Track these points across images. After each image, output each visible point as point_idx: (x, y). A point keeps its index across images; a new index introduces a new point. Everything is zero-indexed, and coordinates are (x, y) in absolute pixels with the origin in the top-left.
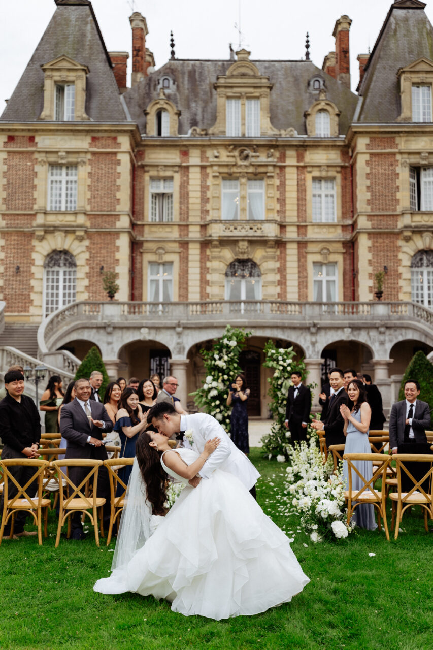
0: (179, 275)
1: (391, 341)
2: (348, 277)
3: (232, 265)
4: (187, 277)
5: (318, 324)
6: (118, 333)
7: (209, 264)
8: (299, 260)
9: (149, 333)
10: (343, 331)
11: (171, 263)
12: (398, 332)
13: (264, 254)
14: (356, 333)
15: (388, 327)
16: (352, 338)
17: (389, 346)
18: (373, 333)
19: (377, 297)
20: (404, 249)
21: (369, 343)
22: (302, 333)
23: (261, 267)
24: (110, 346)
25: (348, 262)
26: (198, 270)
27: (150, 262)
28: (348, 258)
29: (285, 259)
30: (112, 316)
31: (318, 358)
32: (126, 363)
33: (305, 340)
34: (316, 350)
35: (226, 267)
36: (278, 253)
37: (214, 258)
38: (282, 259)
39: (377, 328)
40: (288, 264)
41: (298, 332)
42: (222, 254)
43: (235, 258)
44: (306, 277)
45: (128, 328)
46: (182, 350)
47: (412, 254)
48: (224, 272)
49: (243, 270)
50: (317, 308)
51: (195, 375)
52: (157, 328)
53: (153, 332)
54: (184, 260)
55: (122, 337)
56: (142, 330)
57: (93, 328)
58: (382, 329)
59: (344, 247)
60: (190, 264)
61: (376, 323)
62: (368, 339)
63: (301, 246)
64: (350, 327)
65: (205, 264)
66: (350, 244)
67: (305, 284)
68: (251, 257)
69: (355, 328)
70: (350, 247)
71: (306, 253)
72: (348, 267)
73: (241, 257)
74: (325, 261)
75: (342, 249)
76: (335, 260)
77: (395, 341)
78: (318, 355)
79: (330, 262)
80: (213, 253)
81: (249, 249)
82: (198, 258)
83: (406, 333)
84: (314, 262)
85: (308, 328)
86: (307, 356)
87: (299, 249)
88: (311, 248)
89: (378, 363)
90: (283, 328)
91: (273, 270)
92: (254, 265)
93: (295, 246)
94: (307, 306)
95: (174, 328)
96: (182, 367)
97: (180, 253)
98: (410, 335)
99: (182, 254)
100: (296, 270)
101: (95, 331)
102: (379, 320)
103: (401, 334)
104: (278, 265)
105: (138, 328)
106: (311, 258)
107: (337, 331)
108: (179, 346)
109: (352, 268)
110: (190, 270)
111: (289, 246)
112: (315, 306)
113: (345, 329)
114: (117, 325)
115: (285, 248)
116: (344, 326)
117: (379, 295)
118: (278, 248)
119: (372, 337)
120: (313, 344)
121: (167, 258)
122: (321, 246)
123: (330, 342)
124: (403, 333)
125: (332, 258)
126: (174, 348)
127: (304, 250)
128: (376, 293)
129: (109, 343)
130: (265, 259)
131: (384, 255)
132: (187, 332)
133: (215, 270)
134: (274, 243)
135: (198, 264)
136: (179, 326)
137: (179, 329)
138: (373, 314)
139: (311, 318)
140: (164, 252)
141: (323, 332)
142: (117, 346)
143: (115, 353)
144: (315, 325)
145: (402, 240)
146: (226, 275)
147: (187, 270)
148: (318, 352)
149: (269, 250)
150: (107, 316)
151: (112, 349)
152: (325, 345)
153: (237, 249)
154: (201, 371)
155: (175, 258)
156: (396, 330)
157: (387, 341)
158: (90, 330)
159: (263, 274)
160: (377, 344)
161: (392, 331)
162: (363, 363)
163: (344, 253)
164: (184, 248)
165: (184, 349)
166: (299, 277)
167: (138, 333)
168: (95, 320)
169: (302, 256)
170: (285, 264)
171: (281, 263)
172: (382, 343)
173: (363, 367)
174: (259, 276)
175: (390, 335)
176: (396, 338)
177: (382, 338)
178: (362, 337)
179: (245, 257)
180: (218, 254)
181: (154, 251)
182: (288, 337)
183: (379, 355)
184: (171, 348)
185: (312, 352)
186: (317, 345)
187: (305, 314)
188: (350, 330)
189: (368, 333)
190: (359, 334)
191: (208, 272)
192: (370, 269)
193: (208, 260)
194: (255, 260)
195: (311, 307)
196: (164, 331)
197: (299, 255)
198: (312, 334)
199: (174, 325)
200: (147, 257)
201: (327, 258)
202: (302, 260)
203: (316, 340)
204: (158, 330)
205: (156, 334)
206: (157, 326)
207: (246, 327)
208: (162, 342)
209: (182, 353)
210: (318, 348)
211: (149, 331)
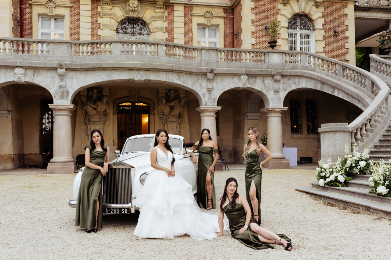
0: (71, 29)
1: (285, 90)
2: (228, 39)
3: (122, 22)
4: (79, 31)
5: (215, 70)
7: (100, 20)
8: (185, 22)
9: (25, 74)
10: (240, 78)
11: (62, 17)
12: (292, 80)
13: (154, 14)
14: (251, 80)
15: (283, 76)
16: (248, 86)
17: (283, 95)
18: (268, 81)
19: (271, 46)
20: (283, 12)
21: (264, 91)
22: (198, 80)
23: (150, 26)
25: (228, 26)
26: (89, 25)
27: (40, 15)
28: (228, 22)
29: (172, 20)
31: (214, 105)
32: (9, 111)
33: (201, 86)
34: (213, 97)
35: (117, 24)
36: (166, 14)
37: (105, 14)
38: (170, 19)
39: (273, 76)
40: (176, 25)
41: (195, 78)
42: (112, 12)
43: (126, 16)
44: (192, 37)
46: (65, 94)
47: (290, 16)
48: (115, 29)
49: (133, 28)
50: (213, 54)
51: (86, 124)
52: (36, 69)
53: (30, 73)
54: (76, 15)
56: (16, 70)
58: (278, 77)
59: (225, 13)
60: (82, 19)
61: (272, 71)
62: (264, 87)
63: (187, 9)
64: (246, 74)
65: (97, 20)
66: (230, 11)
67: (190, 43)
68: (140, 16)
69: (252, 75)
70: (230, 12)
71: (191, 15)
72: (228, 30)
73: (131, 15)
74: (209, 24)
75: (223, 14)
76: (217, 23)
77: (289, 90)
78: (214, 103)
79: (212, 25)
80: (104, 10)
81: (139, 8)
82: (89, 13)
83: (299, 82)
84: (199, 25)
85: (205, 74)
86: (204, 103)
87: (185, 11)
88: (196, 11)
89: (273, 111)
90: (179, 72)
91: (162, 29)
92: (144, 24)
93: (182, 8)
94: (203, 52)
95: (56, 69)
96: (66, 113)
97: (71, 7)
98: (304, 84)
99: (73, 9)
100: (183, 31)
102: (274, 69)
103: (295, 83)
104: (166, 24)
105: (13, 67)
106: (196, 21)
107: (233, 78)
108: (62, 89)
109: (231, 31)
110: (82, 25)
111: (176, 8)
112: (211, 52)
113: (242, 76)
115: (172, 9)
116: (241, 73)
117: (273, 44)
118: (166, 9)
119: (267, 86)
120: (210, 91)
121: (58, 11)
122: (205, 10)
123: (227, 89)
124: (297, 82)
125: (215, 21)
126: (56, 92)
127: (190, 12)
128: (269, 43)
130: (155, 18)
131: (265, 16)
132: (70, 74)
133: (106, 26)
134: (162, 4)
135: (89, 19)
136: (61, 66)
137: (61, 71)
138: (269, 63)
139: (208, 63)
140: (54, 6)
141: (219, 79)
144: (212, 71)
145: (281, 3)
146: (117, 31)
147: (79, 25)
148: (214, 99)
149: (157, 10)
152: (222, 92)
153: (128, 7)
154: (92, 120)
155: (66, 12)
156: (289, 79)
157: (281, 90)
159: (152, 32)
160: (272, 93)
161: (286, 80)
162: (247, 113)
163: (225, 18)
164: (75, 4)
165: (68, 93)
166: (185, 37)
167: (12, 74)
169: (188, 19)
170: (172, 25)
171: (169, 23)
172: (277, 92)
173: (247, 116)
174: (148, 34)
175: (284, 83)
176: (290, 87)
177: (277, 86)
178: (258, 85)
179: (135, 15)
180: (109, 11)
181: (44, 4)
182: (184, 82)
183: (273, 103)
184: (52, 92)
185: (208, 99)
186: (213, 92)
187: (201, 60)
188: (247, 77)
189: (263, 81)
190: (255, 82)
191: (99, 28)
192: (253, 28)
193: (100, 16)
194: (144, 19)
195: (207, 53)
196: (43, 72)
197: (185, 17)
198: (209, 80)
199: (55, 66)
200: (36, 10)
201: (210, 21)
202: (188, 22)
203: (212, 87)
204: (37, 71)
205: (34, 76)
206: (34, 66)
207: (139, 69)
208: (41, 85)
209: (65, 98)
210: (214, 95)
211: (25, 72)
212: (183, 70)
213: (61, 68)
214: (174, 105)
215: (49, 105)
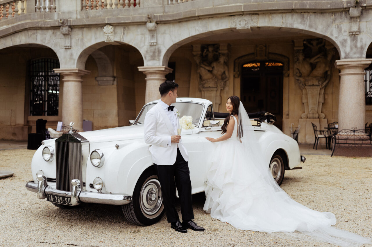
5: (364, 1)
6: (77, 34)
9: (115, 33)
22: (334, 20)
24: (69, 52)
30: (69, 12)
31: (361, 57)
32: (114, 77)
33: (340, 30)
34: (359, 45)
41: (328, 19)
45: (89, 27)
46: (157, 54)
52: (125, 25)
53: (120, 30)
55: (82, 39)
56: (105, 29)
57: (47, 29)
78: (361, 53)
85: (346, 10)
86: (343, 55)
90: (302, 12)
95: (145, 23)
96: (157, 77)
101: (50, 32)
105: (101, 26)
108: (153, 48)
114: (76, 24)
120: (354, 35)
126: (147, 52)
129: (68, 48)
132: (162, 28)
136: (150, 19)
137: (151, 25)
142: (77, 51)
143: (74, 60)
144: (358, 4)
148: (362, 48)
150: (64, 13)
151: (72, 55)
158: (45, 31)
165: (159, 52)
167: (102, 33)
168: (50, 19)
182: (310, 26)
184: (142, 52)
185: (351, 48)
186: (359, 37)
196: (133, 29)
198: (352, 18)
199: (144, 20)
203: (359, 28)
204: (126, 28)
205: (124, 34)
206: (122, 21)
207: (242, 14)
208: (131, 44)
209: (156, 58)
210: (361, 41)
211: (114, 31)
212: (308, 7)
213: (151, 22)
214: (316, 61)
215: (138, 67)
